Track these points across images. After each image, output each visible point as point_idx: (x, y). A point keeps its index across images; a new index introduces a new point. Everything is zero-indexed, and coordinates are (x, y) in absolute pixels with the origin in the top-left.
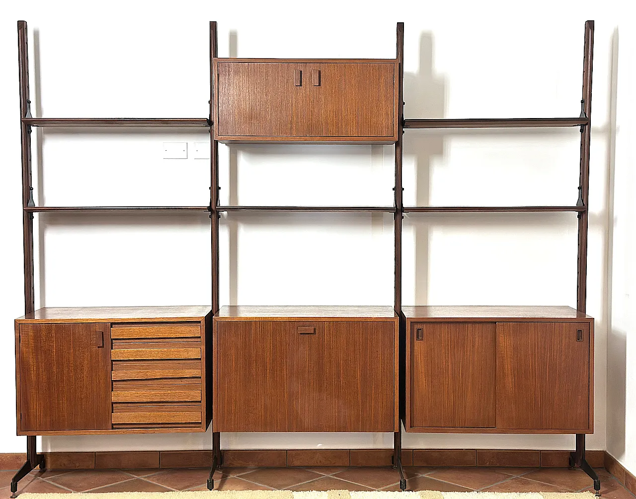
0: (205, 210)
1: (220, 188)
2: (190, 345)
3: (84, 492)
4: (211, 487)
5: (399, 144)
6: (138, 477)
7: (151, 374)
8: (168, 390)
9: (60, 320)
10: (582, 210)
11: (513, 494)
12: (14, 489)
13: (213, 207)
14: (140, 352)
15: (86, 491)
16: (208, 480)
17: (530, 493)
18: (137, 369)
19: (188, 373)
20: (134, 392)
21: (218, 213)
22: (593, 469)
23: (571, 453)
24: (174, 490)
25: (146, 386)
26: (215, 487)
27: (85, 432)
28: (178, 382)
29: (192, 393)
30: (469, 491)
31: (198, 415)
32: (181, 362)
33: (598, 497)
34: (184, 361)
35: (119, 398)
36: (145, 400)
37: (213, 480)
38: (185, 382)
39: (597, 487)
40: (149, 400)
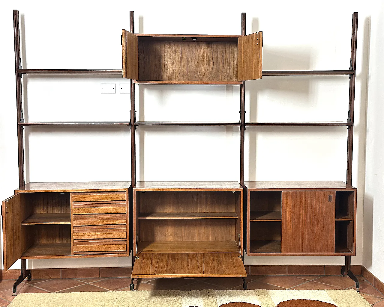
0: (128, 125)
1: (136, 112)
2: (120, 206)
3: (57, 292)
4: (132, 289)
5: (242, 86)
6: (88, 283)
7: (96, 222)
8: (107, 232)
9: (41, 190)
10: (350, 125)
11: (310, 291)
12: (15, 290)
13: (132, 123)
14: (90, 209)
15: (58, 292)
16: (130, 285)
17: (319, 290)
18: (88, 219)
19: (119, 222)
20: (86, 233)
21: (135, 126)
22: (355, 276)
23: (342, 267)
24: (110, 290)
25: (94, 229)
26: (135, 288)
27: (57, 257)
28: (112, 227)
29: (121, 233)
30: (284, 289)
31: (125, 247)
32: (114, 215)
33: (358, 292)
34: (116, 215)
35: (78, 236)
36: (93, 238)
37: (133, 285)
38: (116, 227)
39: (357, 286)
40: (95, 238)
